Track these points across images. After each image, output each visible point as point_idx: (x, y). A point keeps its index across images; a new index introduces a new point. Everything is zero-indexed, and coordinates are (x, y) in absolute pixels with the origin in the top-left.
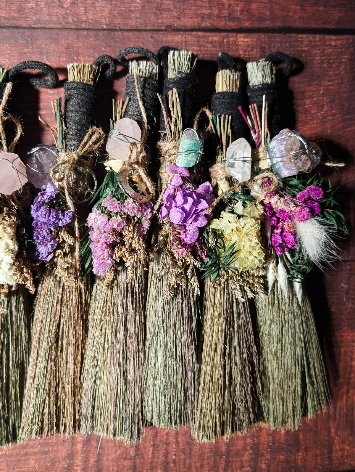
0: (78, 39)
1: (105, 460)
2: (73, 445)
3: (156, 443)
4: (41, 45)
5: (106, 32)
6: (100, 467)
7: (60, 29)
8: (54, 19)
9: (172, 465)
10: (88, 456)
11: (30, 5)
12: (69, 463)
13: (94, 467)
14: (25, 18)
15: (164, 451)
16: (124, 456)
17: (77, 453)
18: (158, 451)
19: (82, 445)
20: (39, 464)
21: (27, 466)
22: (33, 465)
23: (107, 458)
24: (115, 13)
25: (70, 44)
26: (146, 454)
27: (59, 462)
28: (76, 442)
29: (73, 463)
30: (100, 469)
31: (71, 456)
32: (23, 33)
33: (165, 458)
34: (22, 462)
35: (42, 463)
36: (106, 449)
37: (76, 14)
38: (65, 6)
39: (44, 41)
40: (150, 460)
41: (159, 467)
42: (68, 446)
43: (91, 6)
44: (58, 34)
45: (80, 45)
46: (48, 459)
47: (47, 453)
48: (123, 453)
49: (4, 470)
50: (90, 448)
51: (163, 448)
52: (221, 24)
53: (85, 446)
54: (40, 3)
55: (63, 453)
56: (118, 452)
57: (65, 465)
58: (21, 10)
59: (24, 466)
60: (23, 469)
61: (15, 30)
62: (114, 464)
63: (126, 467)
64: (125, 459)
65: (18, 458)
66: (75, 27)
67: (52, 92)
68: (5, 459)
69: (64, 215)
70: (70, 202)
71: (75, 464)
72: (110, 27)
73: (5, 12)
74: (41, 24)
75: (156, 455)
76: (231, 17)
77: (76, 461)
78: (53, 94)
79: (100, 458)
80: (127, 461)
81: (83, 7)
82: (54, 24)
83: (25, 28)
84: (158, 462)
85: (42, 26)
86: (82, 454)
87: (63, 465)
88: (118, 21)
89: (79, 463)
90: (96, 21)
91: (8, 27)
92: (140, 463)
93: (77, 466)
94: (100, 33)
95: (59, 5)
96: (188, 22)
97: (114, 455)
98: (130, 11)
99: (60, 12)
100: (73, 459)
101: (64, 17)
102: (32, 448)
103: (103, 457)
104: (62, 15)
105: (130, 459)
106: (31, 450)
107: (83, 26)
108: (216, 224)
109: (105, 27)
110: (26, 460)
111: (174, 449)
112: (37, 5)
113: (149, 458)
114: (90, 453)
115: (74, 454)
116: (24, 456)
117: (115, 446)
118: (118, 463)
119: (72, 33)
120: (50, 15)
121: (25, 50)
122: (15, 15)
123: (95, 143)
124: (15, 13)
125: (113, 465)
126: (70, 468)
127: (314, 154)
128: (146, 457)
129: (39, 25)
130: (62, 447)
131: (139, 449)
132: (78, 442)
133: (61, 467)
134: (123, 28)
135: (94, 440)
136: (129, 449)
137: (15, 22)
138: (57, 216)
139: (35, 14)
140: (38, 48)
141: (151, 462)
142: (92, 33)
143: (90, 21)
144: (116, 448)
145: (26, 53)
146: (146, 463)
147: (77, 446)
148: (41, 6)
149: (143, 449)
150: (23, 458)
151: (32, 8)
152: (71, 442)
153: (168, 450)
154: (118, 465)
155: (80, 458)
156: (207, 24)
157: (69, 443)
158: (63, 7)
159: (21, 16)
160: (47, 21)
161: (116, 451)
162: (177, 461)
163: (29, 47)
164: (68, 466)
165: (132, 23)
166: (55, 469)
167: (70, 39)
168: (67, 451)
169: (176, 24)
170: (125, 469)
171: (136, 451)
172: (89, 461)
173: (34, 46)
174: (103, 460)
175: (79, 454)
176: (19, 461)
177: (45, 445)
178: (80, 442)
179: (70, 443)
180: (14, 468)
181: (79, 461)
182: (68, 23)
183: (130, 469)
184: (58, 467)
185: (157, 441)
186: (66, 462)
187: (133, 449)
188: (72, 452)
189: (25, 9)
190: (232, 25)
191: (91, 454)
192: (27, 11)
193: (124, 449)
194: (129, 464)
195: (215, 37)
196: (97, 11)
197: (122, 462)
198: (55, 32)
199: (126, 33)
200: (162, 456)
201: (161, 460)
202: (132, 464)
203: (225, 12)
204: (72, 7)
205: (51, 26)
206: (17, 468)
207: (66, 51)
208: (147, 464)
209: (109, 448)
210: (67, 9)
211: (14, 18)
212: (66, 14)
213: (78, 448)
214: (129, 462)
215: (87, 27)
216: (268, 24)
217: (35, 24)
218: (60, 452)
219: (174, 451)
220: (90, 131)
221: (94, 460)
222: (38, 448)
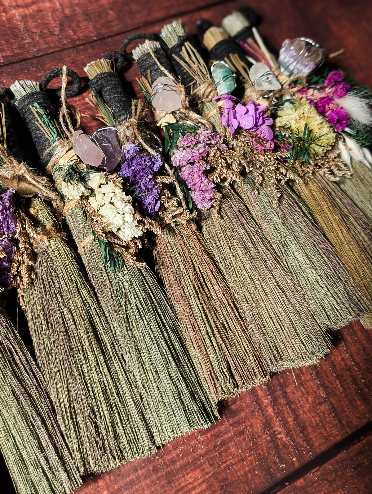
0: (79, 54)
1: (302, 415)
2: (262, 412)
3: (338, 373)
4: (50, 67)
5: (99, 42)
6: (302, 424)
7: (60, 51)
8: (52, 45)
9: (367, 390)
10: (284, 417)
11: (27, 41)
12: (271, 434)
13: (297, 427)
14: (27, 51)
15: (351, 379)
16: (317, 401)
17: (272, 419)
18: (345, 381)
19: (272, 408)
20: (242, 449)
21: (231, 457)
22: (236, 453)
23: (304, 411)
24: (98, 26)
25: (74, 59)
26: (336, 390)
27: (260, 437)
28: (264, 407)
29: (274, 432)
30: (303, 427)
31: (267, 425)
32: (32, 63)
33: (355, 385)
34: (224, 454)
35: (244, 447)
36: (297, 401)
37: (67, 37)
38: (56, 33)
39: (52, 63)
40: (343, 395)
41: (357, 398)
42: (258, 416)
43: (77, 28)
44: (60, 55)
45: (83, 57)
46: (247, 440)
47: (242, 433)
48: (314, 398)
49: (210, 472)
50: (281, 408)
51: (348, 376)
53: (275, 408)
54: (35, 38)
55: (258, 425)
56: (310, 400)
57: (268, 438)
58: (21, 47)
59: (228, 459)
60: (228, 463)
61: (24, 62)
62: (312, 414)
63: (326, 412)
64: (320, 404)
65: (218, 452)
66: (71, 46)
67: (78, 99)
68: (205, 458)
71: (277, 433)
72: (99, 38)
73: (9, 52)
74: (43, 52)
75: (346, 386)
77: (276, 429)
78: (79, 100)
79: (297, 415)
80: (323, 406)
81: (71, 30)
82: (53, 48)
83: (31, 59)
84: (352, 393)
85: (44, 53)
86: (277, 417)
87: (265, 439)
88: (104, 31)
89: (280, 429)
90: (87, 37)
91: (17, 62)
92: (336, 402)
93: (279, 433)
94: (95, 44)
95: (51, 35)
97: (308, 405)
98: (109, 22)
99: (53, 39)
100: (272, 428)
101: (59, 42)
102: (225, 433)
103: (298, 412)
104: (57, 40)
105: (325, 402)
106: (226, 436)
107: (78, 43)
108: (279, 122)
109: (95, 38)
110: (226, 450)
111: (358, 373)
112: (33, 39)
113: (341, 393)
114: (284, 414)
115: (269, 422)
116: (222, 447)
117: (304, 394)
118: (316, 412)
119: (71, 51)
120: (46, 44)
121: (39, 75)
122: (18, 51)
123: (142, 110)
124: (17, 50)
125: (313, 417)
126: (274, 439)
127: (319, 48)
128: (337, 392)
129: (42, 53)
130: (254, 419)
131: (327, 388)
132: (266, 407)
133: (265, 442)
134: (110, 35)
135: (280, 397)
136: (317, 392)
137: (20, 57)
139: (35, 46)
140: (49, 70)
141: (346, 396)
142: (88, 46)
143: (82, 38)
144: (305, 396)
145: (41, 77)
146: (341, 399)
147: (267, 411)
148: (37, 39)
149: (331, 386)
150: (222, 449)
151: (30, 43)
152: (259, 409)
153: (354, 376)
154: (317, 413)
155: (278, 423)
157: (257, 411)
158: (55, 35)
159: (24, 51)
160: (47, 48)
161: (307, 400)
162: (368, 384)
163: (41, 71)
164: (271, 438)
165: (116, 29)
166: (260, 447)
167: (72, 55)
168: (261, 421)
169: (150, 19)
170: (326, 415)
171: (325, 391)
172: (288, 422)
173: (45, 70)
174: (300, 415)
175: (274, 419)
176: (220, 454)
177: (236, 425)
178: (268, 405)
179: (259, 411)
180: (219, 465)
181: (278, 427)
182: (64, 44)
183: (331, 413)
184: (262, 444)
185: (338, 371)
186: (267, 433)
187: (322, 390)
188: (267, 420)
189: (24, 45)
191: (286, 414)
192: (26, 46)
193: (313, 393)
194: (327, 407)
196: (83, 29)
197: (319, 409)
198: (57, 54)
199: (115, 38)
200: (352, 385)
201: (353, 389)
202: (330, 407)
204: (62, 32)
205: (51, 51)
206: (222, 464)
207: (73, 65)
208: (344, 400)
209: (298, 400)
210: (59, 35)
211: (18, 54)
212: (60, 38)
213: (269, 413)
214: (325, 406)
215: (81, 43)
217: (38, 53)
218: (255, 426)
219: (360, 374)
221: (291, 419)
222: (232, 431)
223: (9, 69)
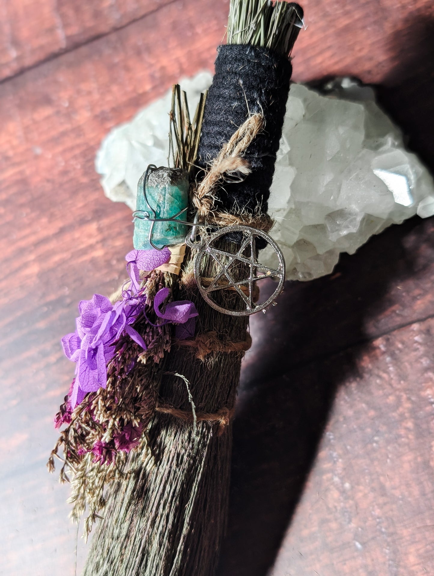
0: (186, 10)
32: (109, 41)
39: (139, 36)
44: (155, 18)
61: (96, 42)
73: (76, 28)
74: (129, 17)
83: (108, 33)
85: (131, 19)
122: (91, 24)
129: (127, 20)
139: (118, 10)
140: (133, 49)
151: (112, 5)
160: (136, 9)
163: (121, 54)
167: (175, 15)
173: (127, 49)
189: (102, 11)
192: (105, 12)
207: (173, 32)
223: (70, 57)
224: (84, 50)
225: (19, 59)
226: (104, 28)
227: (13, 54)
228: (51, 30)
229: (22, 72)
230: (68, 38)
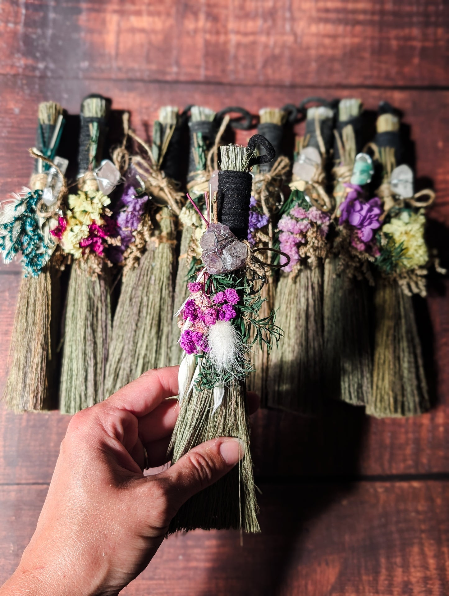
0: (267, 94)
5: (289, 88)
7: (253, 85)
8: (249, 78)
14: (226, 77)
24: (297, 73)
25: (260, 96)
32: (225, 88)
37: (265, 75)
38: (258, 68)
39: (241, 94)
43: (277, 69)
44: (251, 90)
52: (380, 82)
58: (224, 71)
61: (219, 86)
66: (264, 84)
69: (262, 218)
70: (265, 210)
72: (292, 85)
73: (211, 72)
74: (238, 81)
76: (388, 77)
78: (246, 134)
81: (271, 69)
82: (248, 81)
83: (226, 84)
88: (298, 79)
90: (281, 80)
94: (284, 89)
95: (252, 68)
96: (354, 80)
98: (308, 72)
101: (256, 76)
107: (271, 83)
108: (387, 228)
119: (262, 88)
120: (245, 75)
123: (283, 168)
124: (219, 73)
134: (302, 85)
137: (218, 79)
138: (258, 217)
139: (234, 74)
142: (277, 89)
143: (277, 79)
148: (239, 68)
156: (369, 82)
158: (255, 69)
160: (243, 79)
165: (309, 81)
169: (345, 82)
182: (259, 81)
189: (226, 70)
190: (388, 83)
192: (228, 71)
195: (375, 93)
196: (282, 72)
199: (304, 89)
203: (383, 74)
204: (262, 69)
210: (259, 70)
211: (218, 77)
212: (258, 74)
215: (273, 84)
216: (418, 83)
220: (279, 159)
223: (203, 87)
224: (212, 87)
225: (178, 74)
226: (225, 80)
227: (175, 69)
228: (198, 67)
229: (176, 82)
230: (206, 76)
